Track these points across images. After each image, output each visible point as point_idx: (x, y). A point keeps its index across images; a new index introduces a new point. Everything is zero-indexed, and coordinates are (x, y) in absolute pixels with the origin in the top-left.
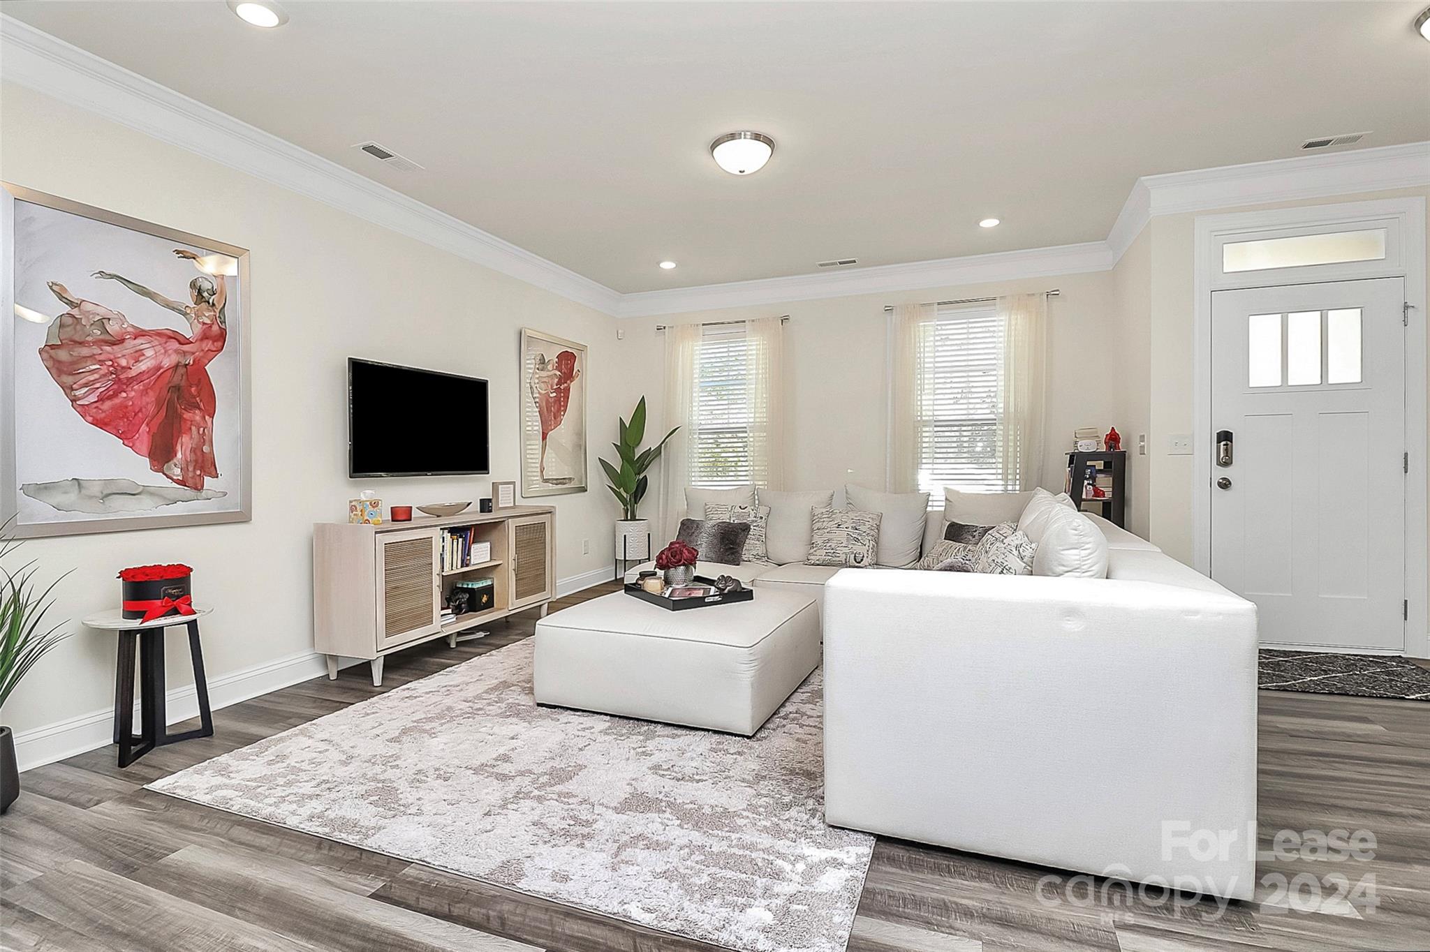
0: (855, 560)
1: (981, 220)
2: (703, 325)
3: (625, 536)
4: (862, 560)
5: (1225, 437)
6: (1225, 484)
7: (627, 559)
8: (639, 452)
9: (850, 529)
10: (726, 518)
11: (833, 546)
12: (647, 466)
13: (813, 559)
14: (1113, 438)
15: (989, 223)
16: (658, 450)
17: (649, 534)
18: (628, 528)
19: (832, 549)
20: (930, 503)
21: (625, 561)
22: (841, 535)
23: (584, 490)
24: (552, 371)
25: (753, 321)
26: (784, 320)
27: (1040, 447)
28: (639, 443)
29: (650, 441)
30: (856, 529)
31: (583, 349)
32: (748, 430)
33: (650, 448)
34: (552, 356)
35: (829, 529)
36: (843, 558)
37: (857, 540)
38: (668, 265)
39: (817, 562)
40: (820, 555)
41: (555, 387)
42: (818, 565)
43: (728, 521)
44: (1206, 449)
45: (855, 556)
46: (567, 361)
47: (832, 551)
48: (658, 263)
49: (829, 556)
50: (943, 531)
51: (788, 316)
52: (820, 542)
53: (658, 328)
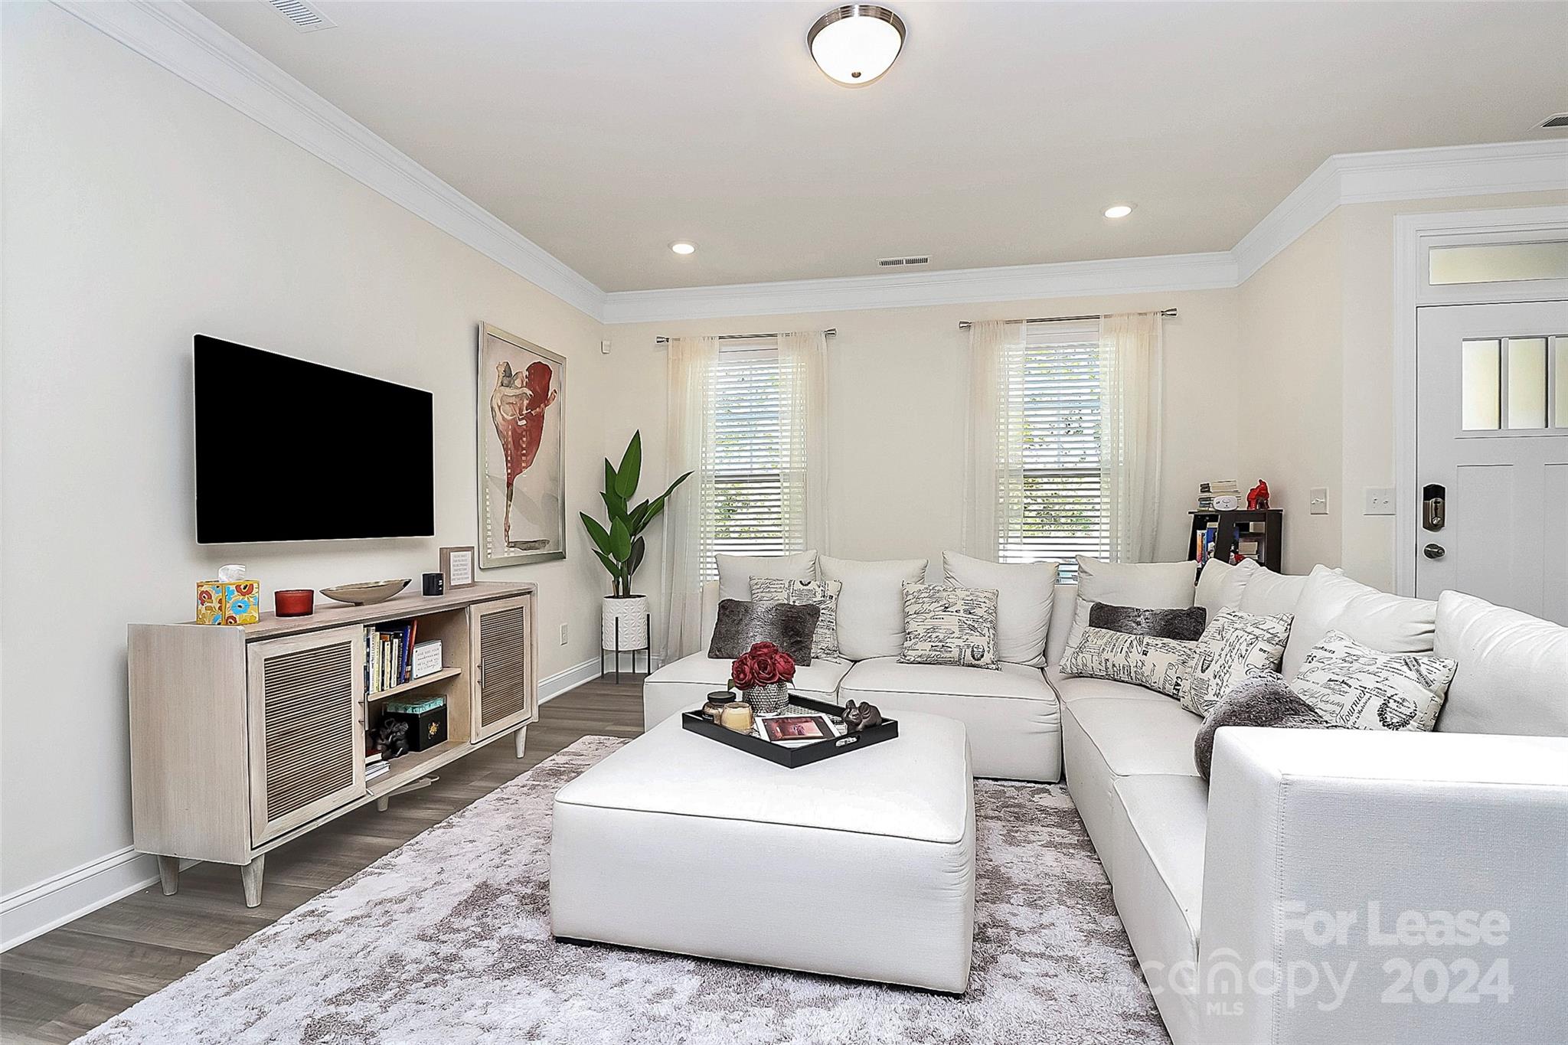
0: (973, 657)
1: (1108, 207)
2: (720, 338)
3: (617, 618)
4: (982, 656)
5: (1434, 493)
6: (1434, 553)
7: (619, 649)
8: (631, 506)
9: (962, 613)
10: (782, 597)
11: (941, 637)
12: (645, 525)
13: (912, 655)
14: (1260, 494)
15: (1118, 212)
16: (660, 504)
17: (648, 615)
18: (617, 608)
19: (940, 641)
21: (617, 652)
22: (950, 622)
23: (560, 556)
24: (520, 389)
25: (787, 335)
26: (830, 333)
28: (633, 494)
29: (647, 491)
30: (970, 613)
31: (560, 360)
32: (781, 478)
33: (647, 501)
34: (521, 366)
35: (932, 614)
36: (955, 653)
37: (973, 628)
38: (683, 249)
39: (919, 659)
40: (924, 648)
41: (525, 412)
42: (920, 663)
43: (786, 602)
44: (1411, 506)
45: (973, 651)
46: (540, 376)
47: (941, 644)
48: (670, 246)
49: (936, 650)
50: (1084, 615)
51: (834, 330)
52: (921, 631)
53: (659, 340)
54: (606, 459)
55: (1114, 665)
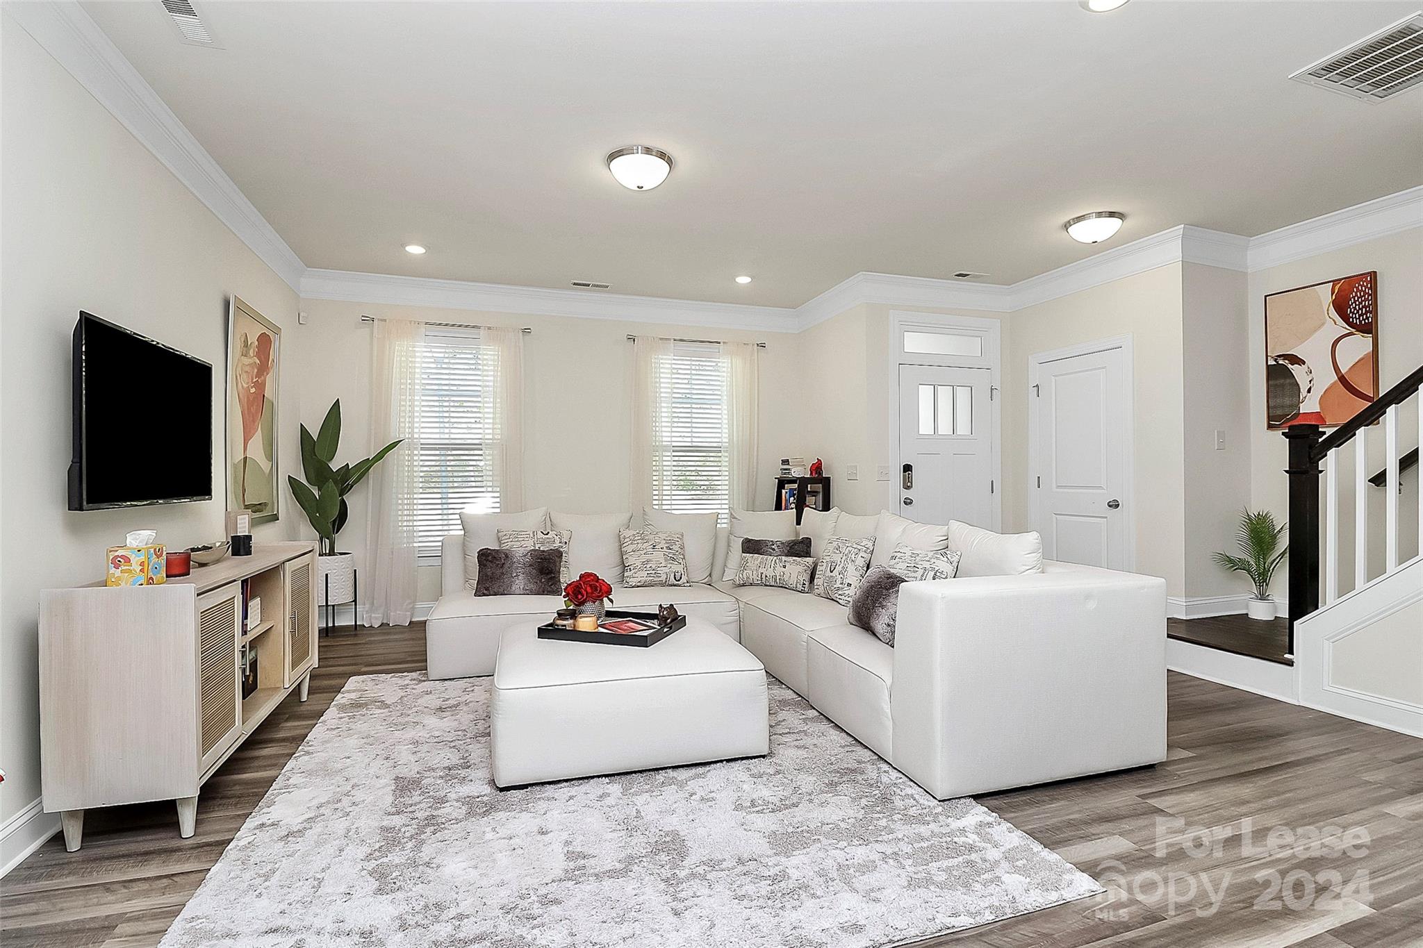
0: (675, 579)
1: (737, 276)
2: (426, 324)
3: (327, 575)
4: (681, 578)
5: (907, 468)
6: (908, 502)
7: (329, 604)
9: (665, 549)
10: (529, 545)
11: (653, 567)
12: (347, 488)
13: (633, 582)
14: (817, 468)
15: (743, 280)
16: (365, 467)
17: (355, 571)
18: (326, 565)
19: (653, 570)
20: (719, 521)
21: (327, 605)
22: (658, 556)
23: (275, 518)
24: (253, 358)
25: (489, 328)
26: (526, 331)
27: (753, 472)
28: (332, 459)
29: (345, 456)
30: (670, 549)
31: (279, 331)
32: (483, 447)
33: (348, 465)
34: (254, 337)
35: (645, 551)
36: (663, 578)
37: (674, 559)
38: (415, 250)
39: (639, 584)
40: (642, 576)
41: (255, 380)
42: (638, 587)
43: (533, 548)
44: (897, 476)
45: (675, 575)
46: (264, 346)
47: (654, 572)
48: (403, 245)
49: (650, 576)
50: (737, 545)
51: (530, 329)
52: (638, 564)
53: (363, 318)
54: (301, 424)
55: (766, 576)
